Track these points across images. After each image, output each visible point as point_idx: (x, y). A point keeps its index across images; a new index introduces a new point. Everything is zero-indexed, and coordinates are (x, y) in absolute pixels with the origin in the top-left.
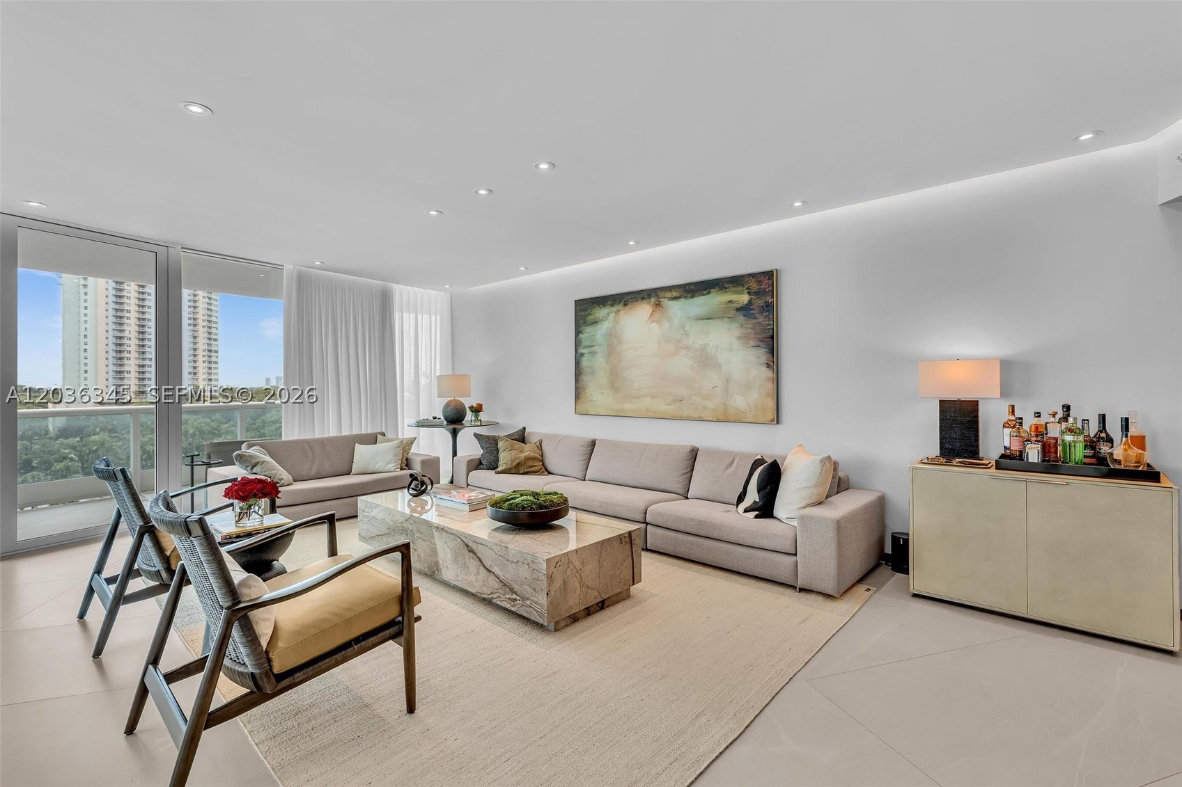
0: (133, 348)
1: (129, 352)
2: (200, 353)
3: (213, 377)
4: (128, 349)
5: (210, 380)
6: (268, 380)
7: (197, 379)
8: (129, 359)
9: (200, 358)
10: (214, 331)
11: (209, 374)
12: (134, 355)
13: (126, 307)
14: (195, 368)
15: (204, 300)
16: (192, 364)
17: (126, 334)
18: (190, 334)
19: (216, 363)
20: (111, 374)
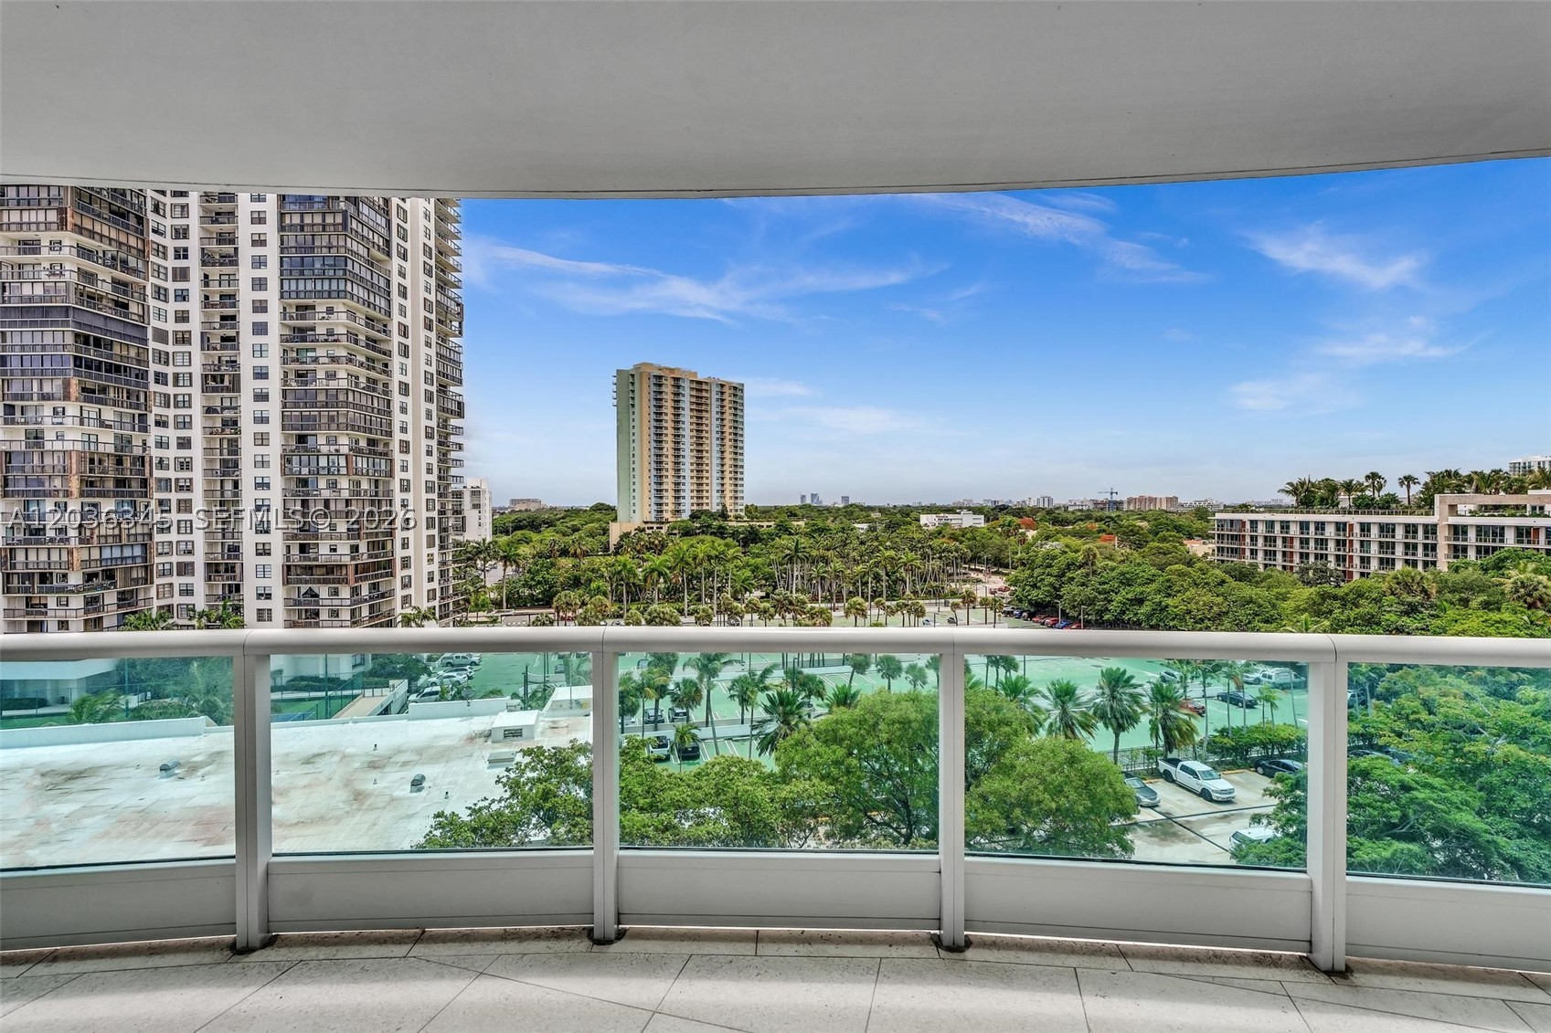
0: (670, 466)
1: (667, 470)
2: (727, 468)
3: (739, 495)
4: (666, 466)
5: (736, 498)
6: (803, 497)
7: (724, 497)
8: (667, 477)
9: (727, 475)
10: (740, 444)
11: (736, 491)
12: (671, 473)
13: (665, 424)
14: (723, 485)
15: (730, 411)
16: (720, 481)
17: (664, 451)
18: (718, 449)
19: (742, 479)
20: (653, 492)
